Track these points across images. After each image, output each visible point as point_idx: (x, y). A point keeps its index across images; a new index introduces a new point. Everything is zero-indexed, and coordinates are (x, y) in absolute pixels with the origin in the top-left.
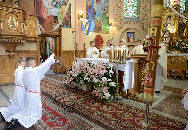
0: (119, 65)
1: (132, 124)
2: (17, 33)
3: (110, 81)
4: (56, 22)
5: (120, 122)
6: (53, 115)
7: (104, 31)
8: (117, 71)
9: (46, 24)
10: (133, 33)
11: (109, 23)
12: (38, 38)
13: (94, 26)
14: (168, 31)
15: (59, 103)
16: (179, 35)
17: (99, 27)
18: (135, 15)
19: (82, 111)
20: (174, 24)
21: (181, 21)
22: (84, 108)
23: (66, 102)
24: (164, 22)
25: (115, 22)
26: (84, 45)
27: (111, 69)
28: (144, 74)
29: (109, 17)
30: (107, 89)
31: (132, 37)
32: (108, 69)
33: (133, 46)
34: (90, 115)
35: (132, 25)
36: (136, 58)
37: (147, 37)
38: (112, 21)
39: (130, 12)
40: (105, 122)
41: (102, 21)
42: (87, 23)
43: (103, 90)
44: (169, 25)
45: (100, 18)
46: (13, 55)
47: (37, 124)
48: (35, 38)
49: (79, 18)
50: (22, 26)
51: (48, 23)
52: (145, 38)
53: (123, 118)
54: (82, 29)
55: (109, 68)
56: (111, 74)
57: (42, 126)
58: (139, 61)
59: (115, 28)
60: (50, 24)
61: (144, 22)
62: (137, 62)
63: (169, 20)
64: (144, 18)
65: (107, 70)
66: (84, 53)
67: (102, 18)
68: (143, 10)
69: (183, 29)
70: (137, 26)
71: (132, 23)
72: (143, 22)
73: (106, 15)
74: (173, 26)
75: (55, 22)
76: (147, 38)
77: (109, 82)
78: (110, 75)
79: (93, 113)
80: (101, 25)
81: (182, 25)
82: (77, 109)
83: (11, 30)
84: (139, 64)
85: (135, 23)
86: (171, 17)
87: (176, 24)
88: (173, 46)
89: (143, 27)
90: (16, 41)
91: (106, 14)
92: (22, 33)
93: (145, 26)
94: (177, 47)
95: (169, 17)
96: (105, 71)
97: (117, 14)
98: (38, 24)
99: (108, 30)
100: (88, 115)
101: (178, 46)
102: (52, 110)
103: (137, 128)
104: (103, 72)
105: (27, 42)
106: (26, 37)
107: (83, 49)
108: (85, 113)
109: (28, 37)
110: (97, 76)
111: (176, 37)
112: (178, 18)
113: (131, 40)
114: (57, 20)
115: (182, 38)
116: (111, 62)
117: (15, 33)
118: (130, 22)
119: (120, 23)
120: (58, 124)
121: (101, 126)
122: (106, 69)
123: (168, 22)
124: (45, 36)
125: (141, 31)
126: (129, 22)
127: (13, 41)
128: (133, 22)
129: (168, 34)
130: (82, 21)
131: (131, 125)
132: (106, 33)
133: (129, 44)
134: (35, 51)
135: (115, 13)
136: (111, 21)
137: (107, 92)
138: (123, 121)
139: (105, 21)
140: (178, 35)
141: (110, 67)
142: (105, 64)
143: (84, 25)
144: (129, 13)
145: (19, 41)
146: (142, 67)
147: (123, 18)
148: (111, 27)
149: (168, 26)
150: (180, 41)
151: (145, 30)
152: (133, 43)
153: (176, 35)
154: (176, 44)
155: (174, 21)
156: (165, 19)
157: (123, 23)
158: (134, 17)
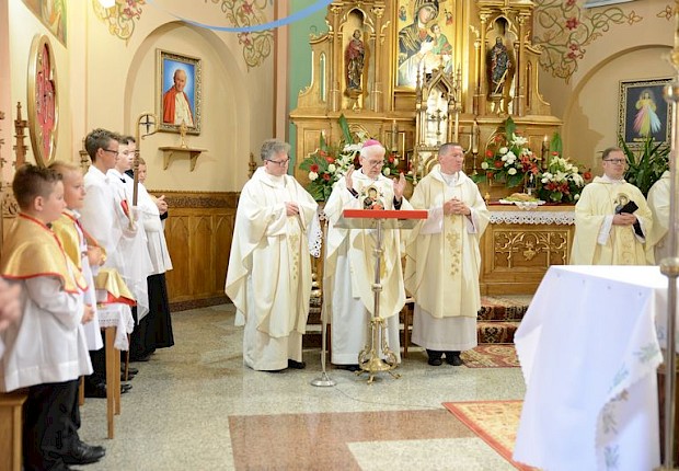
10: (192, 62)
20: (451, 42)
24: (402, 25)
31: (186, 89)
33: (194, 154)
44: (426, 46)
63: (425, 14)
69: (502, 81)
74: (447, 57)
81: (499, 57)
86: (436, 4)
87: (473, 45)
89: (247, 34)
93: (254, 24)
101: (513, 165)
112: (484, 18)
113: (182, 114)
115: (513, 127)
123: (421, 26)
140: (483, 107)
149: (422, 51)
151: (258, 54)
152: (192, 138)
153: (470, 109)
154: (504, 159)
155: (452, 26)
156: (407, 9)
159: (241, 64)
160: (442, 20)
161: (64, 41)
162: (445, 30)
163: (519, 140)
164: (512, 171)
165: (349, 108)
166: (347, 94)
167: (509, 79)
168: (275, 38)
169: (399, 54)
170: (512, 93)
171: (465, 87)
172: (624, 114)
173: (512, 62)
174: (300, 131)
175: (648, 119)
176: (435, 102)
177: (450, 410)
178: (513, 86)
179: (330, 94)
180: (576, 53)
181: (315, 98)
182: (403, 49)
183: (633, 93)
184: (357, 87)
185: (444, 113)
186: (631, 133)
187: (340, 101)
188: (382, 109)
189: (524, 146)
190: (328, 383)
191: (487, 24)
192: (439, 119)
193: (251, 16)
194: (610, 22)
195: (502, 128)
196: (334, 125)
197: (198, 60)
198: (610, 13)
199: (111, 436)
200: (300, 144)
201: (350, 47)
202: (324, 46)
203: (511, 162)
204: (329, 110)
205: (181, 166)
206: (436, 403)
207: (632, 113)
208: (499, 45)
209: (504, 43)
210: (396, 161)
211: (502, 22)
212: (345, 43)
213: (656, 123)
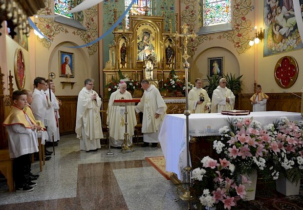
7: (23, 40)
10: (71, 54)
18: (70, 14)
20: (154, 46)
24: (138, 41)
31: (69, 63)
33: (72, 84)
39: (61, 4)
44: (146, 48)
61: (89, 34)
63: (146, 38)
64: (89, 24)
70: (78, 40)
71: (71, 30)
74: (153, 51)
81: (168, 51)
85: (76, 31)
86: (149, 34)
95: (147, 33)
101: (174, 85)
112: (164, 39)
113: (68, 70)
119: (48, 26)
123: (144, 41)
126: (65, 28)
128: (73, 30)
132: (25, 47)
133: (64, 80)
140: (165, 66)
144: (60, 5)
149: (145, 49)
151: (93, 51)
152: (71, 78)
153: (161, 67)
154: (171, 82)
155: (154, 41)
156: (140, 36)
157: (53, 27)
158: (70, 18)
159: (87, 54)
160: (151, 39)
161: (27, 50)
162: (152, 42)
163: (176, 77)
164: (174, 86)
165: (122, 67)
166: (121, 63)
167: (172, 57)
168: (99, 46)
169: (138, 50)
170: (174, 62)
171: (159, 60)
172: (209, 68)
173: (174, 52)
174: (106, 75)
175: (216, 69)
176: (149, 65)
177: (147, 160)
178: (174, 60)
179: (116, 64)
180: (194, 49)
181: (111, 65)
182: (139, 49)
183: (212, 61)
184: (125, 61)
185: (152, 68)
186: (212, 74)
187: (119, 66)
188: (132, 68)
189: (178, 78)
190: (112, 154)
191: (165, 41)
192: (151, 71)
193: (90, 39)
194: (204, 40)
195: (171, 73)
196: (117, 73)
197: (73, 54)
198: (203, 37)
199: (41, 171)
200: (106, 80)
201: (121, 48)
202: (114, 48)
203: (173, 83)
204: (116, 68)
205: (68, 88)
206: (143, 158)
207: (212, 68)
208: (169, 47)
209: (171, 46)
210: (137, 84)
211: (170, 40)
212: (120, 47)
213: (219, 71)
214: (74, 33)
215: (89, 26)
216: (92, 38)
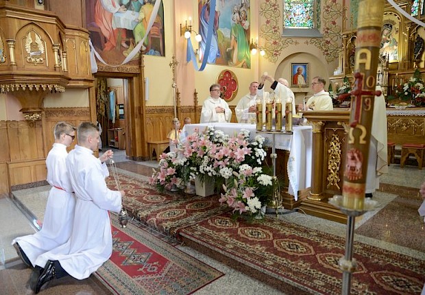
0: (277, 138)
1: (312, 267)
2: (46, 71)
3: (260, 174)
4: (131, 43)
5: (285, 262)
6: (136, 251)
7: (239, 60)
8: (273, 150)
9: (107, 47)
10: (305, 65)
11: (249, 42)
12: (91, 81)
13: (217, 49)
14: (384, 57)
15: (145, 224)
16: (411, 67)
17: (227, 53)
18: (308, 23)
19: (199, 241)
20: (397, 40)
21: (414, 34)
22: (203, 235)
23: (161, 222)
25: (263, 41)
26: (195, 94)
27: (261, 146)
28: (334, 155)
29: (249, 30)
30: (254, 192)
31: (303, 72)
32: (253, 147)
34: (216, 249)
35: (302, 46)
36: (315, 120)
37: (336, 73)
38: (257, 38)
39: (297, 16)
40: (252, 262)
41: (233, 37)
42: (200, 43)
43: (244, 192)
44: (386, 45)
45: (229, 31)
46: (39, 120)
47: (102, 270)
48: (85, 80)
49: (182, 33)
50: (56, 53)
51: (113, 47)
52: (332, 75)
53: (292, 254)
54: (188, 59)
55: (255, 144)
56: (260, 157)
57: (114, 275)
58: (322, 127)
59: (263, 53)
60: (118, 48)
61: (328, 39)
62: (318, 130)
63: (386, 32)
64: (328, 29)
65: (250, 149)
66: (195, 111)
67: (233, 32)
68: (327, 10)
69: (419, 53)
70: (313, 49)
71: (302, 41)
72: (326, 39)
73: (243, 25)
74: (395, 47)
75: (128, 43)
76: (336, 76)
77: (256, 175)
78: (259, 161)
79: (224, 244)
80: (231, 48)
81: (416, 43)
82: (188, 237)
83: (33, 63)
84: (322, 133)
85: (309, 40)
86: (391, 26)
87: (404, 41)
88: (397, 91)
89: (327, 51)
90: (44, 89)
91: (243, 22)
92: (57, 69)
93: (331, 47)
94: (406, 93)
95: (388, 25)
96: (247, 151)
97: (268, 22)
98: (91, 48)
99: (247, 58)
100: (212, 248)
101: (407, 91)
102: (131, 239)
103: (323, 274)
104: (241, 154)
105: (69, 89)
106: (65, 79)
107: (192, 104)
108: (206, 245)
109: (70, 79)
110: (228, 164)
111: (403, 71)
112: (408, 28)
114: (134, 38)
115: (418, 74)
116: (259, 131)
117: (42, 70)
118: (298, 40)
119: (275, 43)
120: (148, 270)
121: (243, 272)
122: (248, 147)
123: (384, 37)
124: (106, 74)
125: (324, 58)
126: (294, 40)
127: (37, 89)
128: (305, 40)
129: (384, 64)
130: (189, 39)
131: (308, 269)
132: (242, 67)
133: (297, 90)
134: (86, 109)
135: (264, 20)
136: (254, 37)
137: (252, 198)
138: (292, 261)
139: (241, 38)
140: (407, 67)
141: (258, 142)
142: (247, 135)
143: (195, 49)
144: (295, 18)
145: (50, 87)
146: (330, 140)
147: (281, 31)
148: (254, 51)
149: (384, 47)
150: (413, 80)
151: (332, 58)
152: (305, 88)
153: (402, 67)
155: (398, 34)
157: (281, 43)
158: (307, 28)
167: (422, 53)
171: (401, 58)
174: (333, 83)
179: (344, 69)
181: (340, 71)
192: (379, 75)
193: (329, 45)
196: (343, 80)
197: (307, 63)
201: (351, 51)
202: (343, 52)
204: (343, 75)
208: (418, 38)
209: (420, 37)
214: (307, 43)
215: (329, 31)
216: (333, 44)
